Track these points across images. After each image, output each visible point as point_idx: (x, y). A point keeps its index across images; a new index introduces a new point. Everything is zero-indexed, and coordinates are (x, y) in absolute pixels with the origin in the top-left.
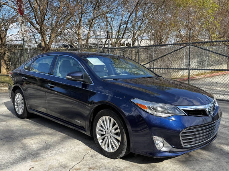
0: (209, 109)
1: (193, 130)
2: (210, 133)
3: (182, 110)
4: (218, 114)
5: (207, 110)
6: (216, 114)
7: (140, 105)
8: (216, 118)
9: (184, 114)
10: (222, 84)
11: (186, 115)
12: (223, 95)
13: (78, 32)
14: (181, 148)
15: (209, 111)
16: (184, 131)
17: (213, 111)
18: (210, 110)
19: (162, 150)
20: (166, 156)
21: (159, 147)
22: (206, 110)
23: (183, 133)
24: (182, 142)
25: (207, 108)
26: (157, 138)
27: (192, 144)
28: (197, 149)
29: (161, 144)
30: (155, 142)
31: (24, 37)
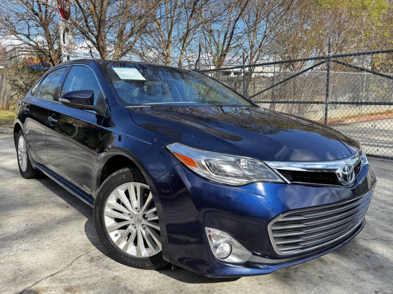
0: (344, 170)
1: (302, 218)
2: (345, 224)
3: (277, 170)
4: (366, 181)
5: (339, 171)
6: (360, 182)
7: (182, 157)
8: (361, 189)
9: (281, 181)
10: (386, 131)
11: (286, 183)
12: (385, 147)
13: (166, 53)
14: (274, 256)
15: (342, 174)
16: (280, 219)
17: (354, 175)
18: (346, 173)
19: (226, 260)
20: (235, 273)
21: (219, 255)
22: (337, 172)
23: (275, 223)
24: (274, 243)
25: (340, 167)
26: (217, 232)
27: (301, 249)
28: (313, 257)
29: (227, 248)
30: (210, 242)
31: (70, 53)
